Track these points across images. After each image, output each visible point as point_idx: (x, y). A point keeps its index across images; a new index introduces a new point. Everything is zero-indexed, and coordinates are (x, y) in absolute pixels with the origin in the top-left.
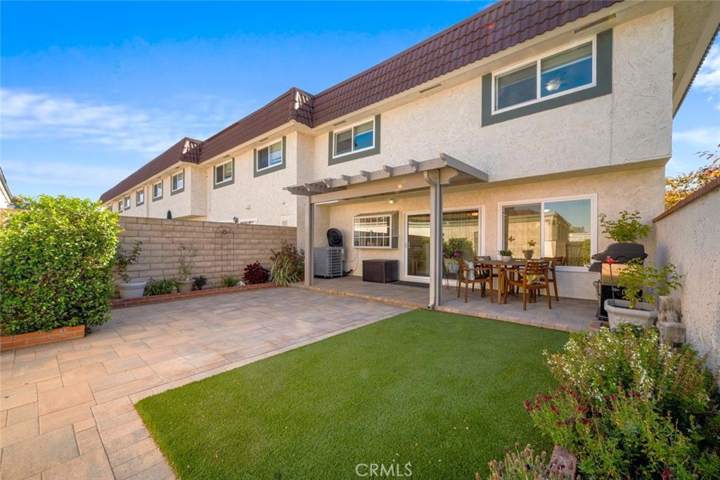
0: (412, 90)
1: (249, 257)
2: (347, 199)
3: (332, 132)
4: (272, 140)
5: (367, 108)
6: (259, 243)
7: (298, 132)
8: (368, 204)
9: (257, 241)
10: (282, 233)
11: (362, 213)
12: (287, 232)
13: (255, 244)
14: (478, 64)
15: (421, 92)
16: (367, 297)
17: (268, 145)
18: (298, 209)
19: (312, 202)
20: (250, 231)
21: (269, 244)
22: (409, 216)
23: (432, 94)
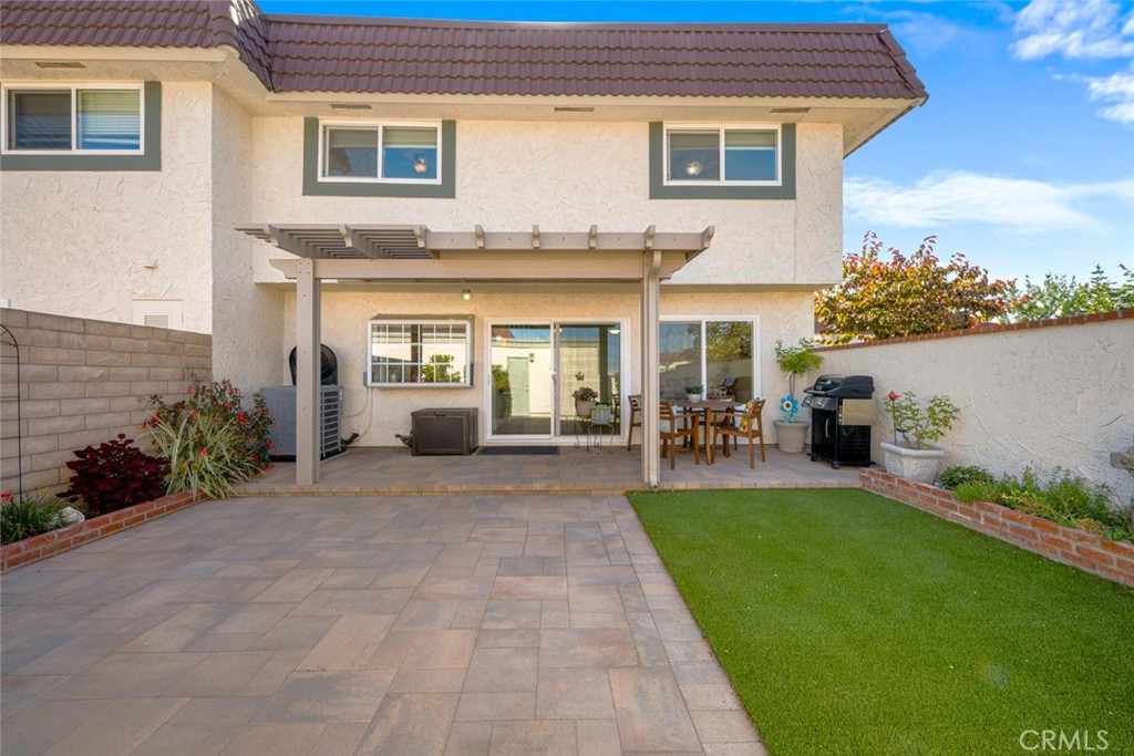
0: (540, 99)
1: (71, 424)
2: (368, 280)
3: (316, 121)
4: (97, 76)
5: (436, 98)
6: (107, 378)
7: (214, 85)
8: (400, 294)
9: (101, 371)
10: (173, 349)
11: (383, 313)
12: (188, 346)
13: (92, 380)
14: (655, 100)
15: (556, 109)
16: (508, 488)
17: (73, 85)
18: (214, 288)
19: (319, 276)
20: (75, 337)
21: (139, 379)
22: (493, 326)
23: (570, 120)
